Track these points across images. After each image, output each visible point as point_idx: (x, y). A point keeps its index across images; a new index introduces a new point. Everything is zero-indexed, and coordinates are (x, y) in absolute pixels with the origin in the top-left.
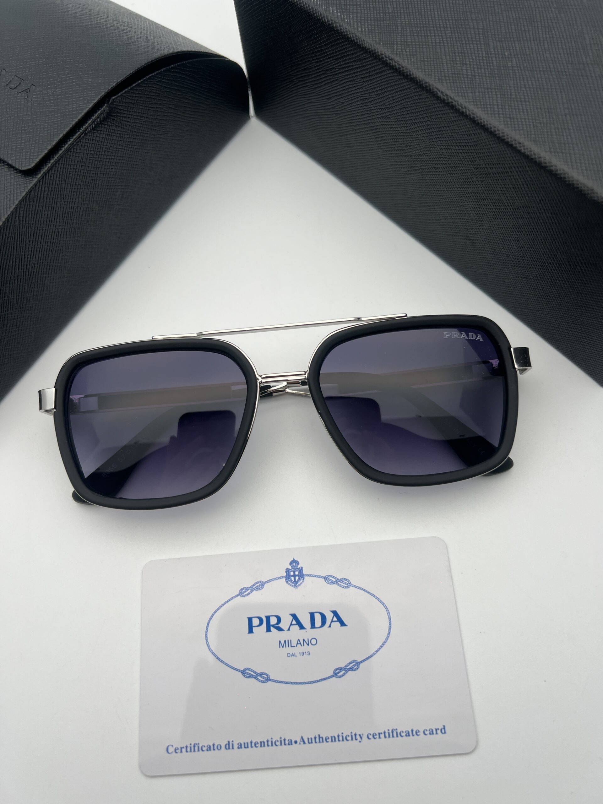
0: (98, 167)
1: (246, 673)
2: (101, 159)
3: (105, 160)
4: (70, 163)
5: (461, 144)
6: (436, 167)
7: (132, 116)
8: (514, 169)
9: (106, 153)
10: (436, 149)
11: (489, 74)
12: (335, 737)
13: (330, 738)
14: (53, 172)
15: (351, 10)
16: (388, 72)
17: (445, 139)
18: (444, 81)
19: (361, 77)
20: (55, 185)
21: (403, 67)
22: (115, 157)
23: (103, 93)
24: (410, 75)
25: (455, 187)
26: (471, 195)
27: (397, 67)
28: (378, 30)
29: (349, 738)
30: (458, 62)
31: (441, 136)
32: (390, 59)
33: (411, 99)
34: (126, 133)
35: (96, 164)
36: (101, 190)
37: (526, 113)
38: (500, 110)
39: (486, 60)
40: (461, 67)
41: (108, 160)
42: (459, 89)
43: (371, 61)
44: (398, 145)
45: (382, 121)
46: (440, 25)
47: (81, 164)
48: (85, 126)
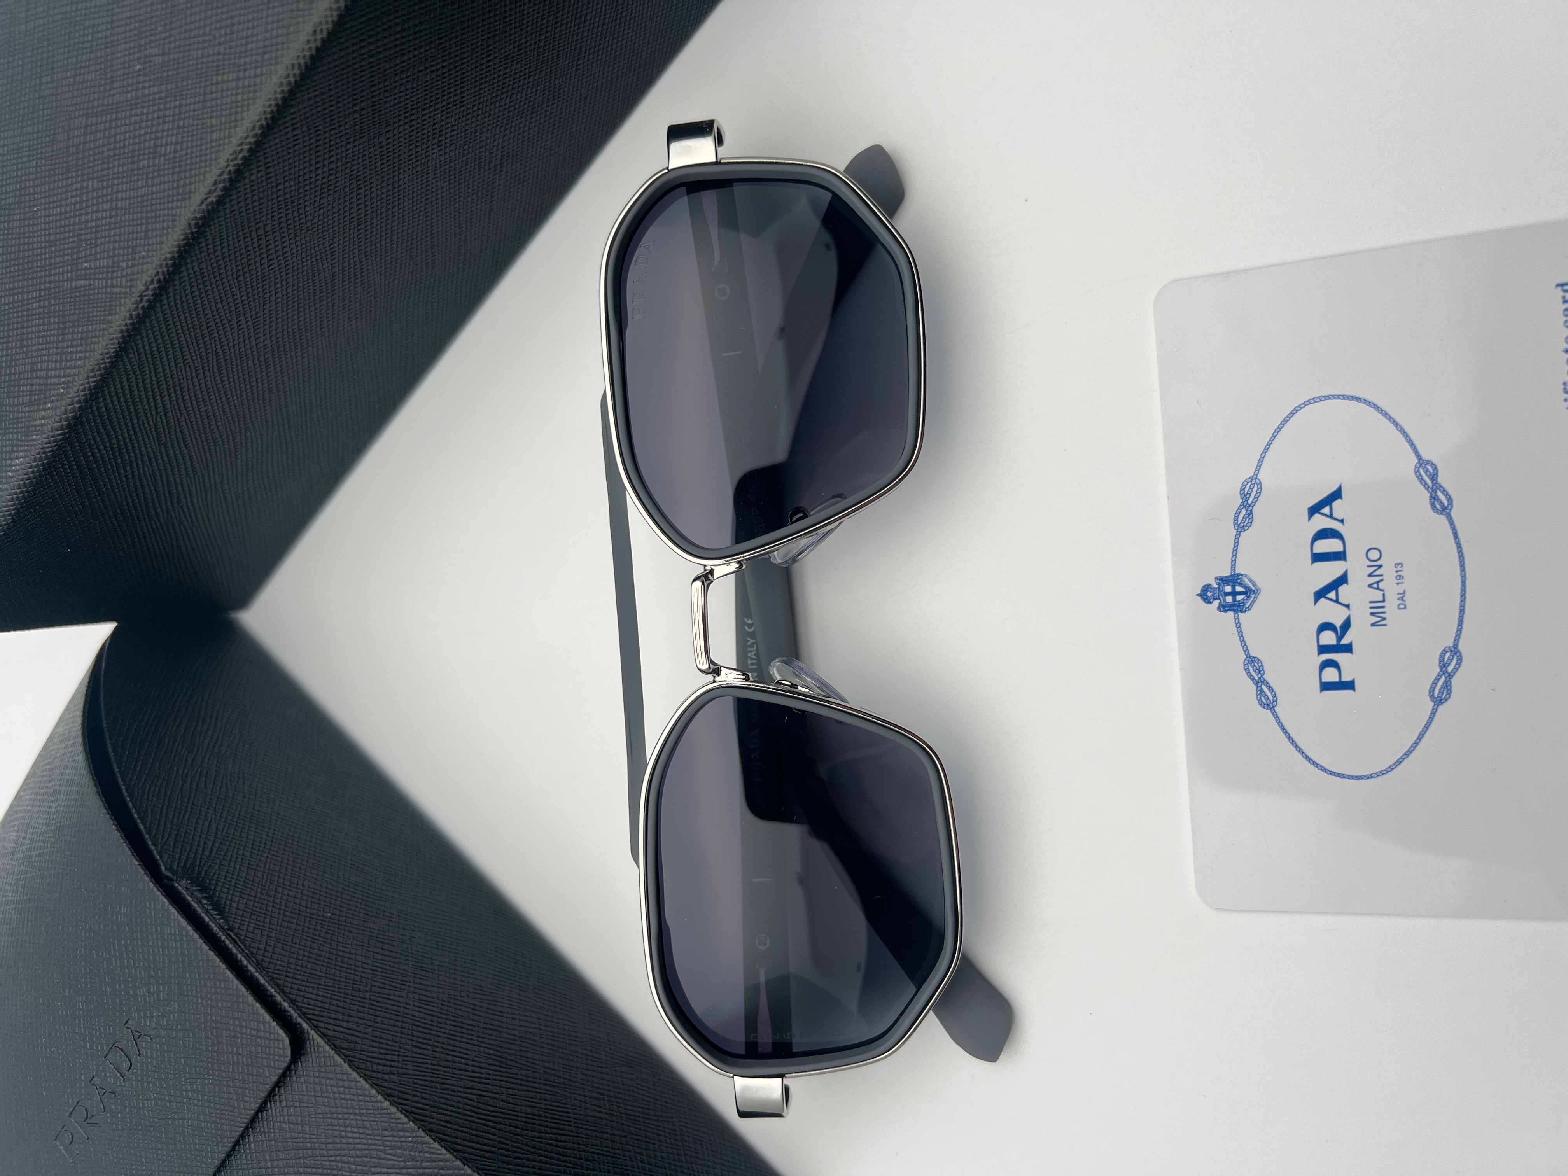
0: (298, 911)
2: (283, 902)
3: (285, 897)
4: (285, 964)
6: (356, 223)
7: (204, 836)
9: (273, 893)
10: (321, 217)
11: (176, 100)
14: (299, 999)
16: (166, 307)
18: (187, 189)
19: (174, 368)
20: (327, 997)
21: (158, 274)
22: (285, 875)
23: (152, 886)
27: (156, 285)
30: (151, 164)
31: (295, 205)
33: (221, 262)
35: (293, 915)
36: (345, 910)
39: (149, 106)
40: (161, 156)
41: (286, 892)
44: (312, 300)
45: (262, 329)
46: (76, 203)
47: (289, 944)
48: (215, 928)
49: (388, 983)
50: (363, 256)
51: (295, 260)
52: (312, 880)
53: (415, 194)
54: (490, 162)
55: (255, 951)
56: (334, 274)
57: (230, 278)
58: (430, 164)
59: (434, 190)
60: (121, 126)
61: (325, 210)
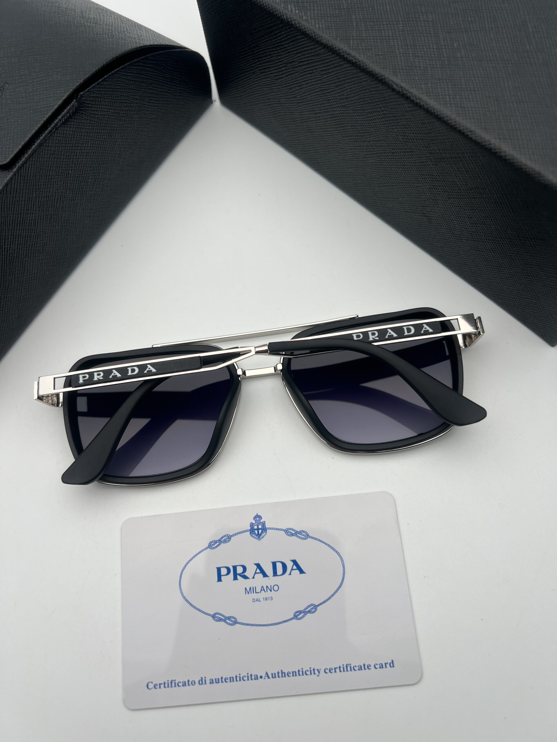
0: (69, 158)
1: (216, 617)
2: (73, 151)
3: (76, 151)
4: (43, 156)
5: (416, 132)
6: (393, 151)
7: (100, 109)
8: (466, 154)
9: (77, 145)
10: (393, 135)
11: (440, 65)
12: (295, 672)
13: (291, 673)
14: (27, 165)
15: (308, 8)
16: (345, 66)
17: (401, 127)
18: (398, 74)
19: (320, 69)
20: (30, 177)
21: (359, 61)
22: (86, 148)
23: (71, 90)
24: (367, 68)
25: (411, 169)
26: (426, 177)
27: (354, 61)
28: (334, 26)
29: (308, 673)
31: (397, 124)
32: (347, 54)
33: (368, 91)
34: (95, 125)
35: (67, 156)
36: (74, 179)
37: (475, 102)
38: (452, 100)
39: (437, 52)
40: (414, 59)
42: (413, 81)
43: (329, 55)
44: (357, 132)
45: (342, 109)
46: (392, 19)
47: (53, 157)
48: (56, 122)
49: (42, 204)
50: (379, 155)
51: (373, 124)
52: (86, 162)
53: (408, 178)
54: (426, 211)
55: (47, 141)
56: (369, 142)
57: (362, 95)
58: (422, 184)
59: (411, 186)
60: (428, 39)
61: (396, 137)
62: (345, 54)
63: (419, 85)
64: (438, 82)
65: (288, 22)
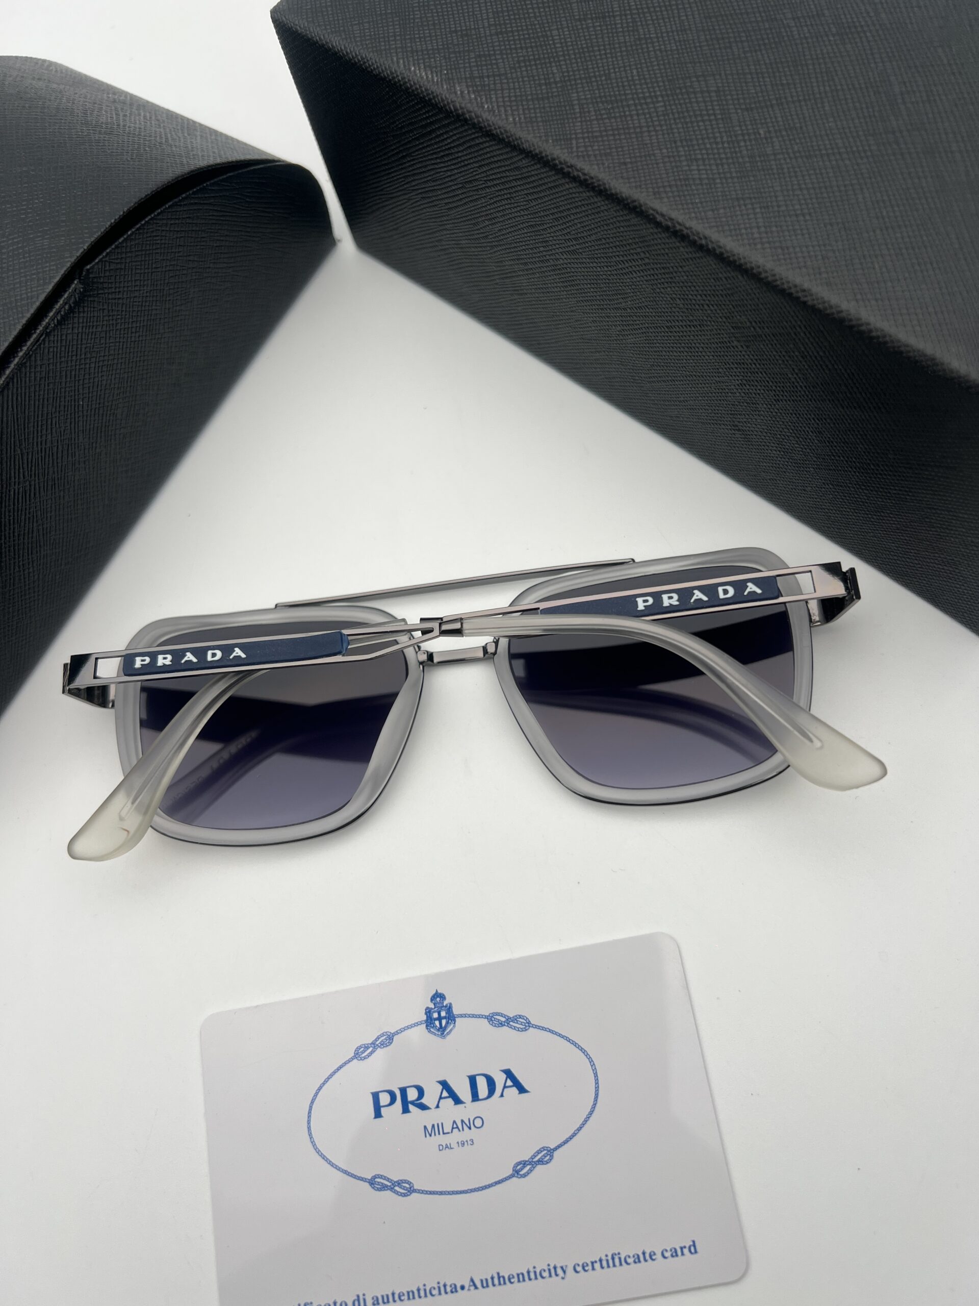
1: (376, 1183)
12: (523, 1274)
28: (542, 117)
29: (546, 1274)
37: (807, 236)
42: (690, 206)
43: (536, 169)
62: (564, 166)
63: (703, 214)
64: (736, 203)
65: (458, 116)
